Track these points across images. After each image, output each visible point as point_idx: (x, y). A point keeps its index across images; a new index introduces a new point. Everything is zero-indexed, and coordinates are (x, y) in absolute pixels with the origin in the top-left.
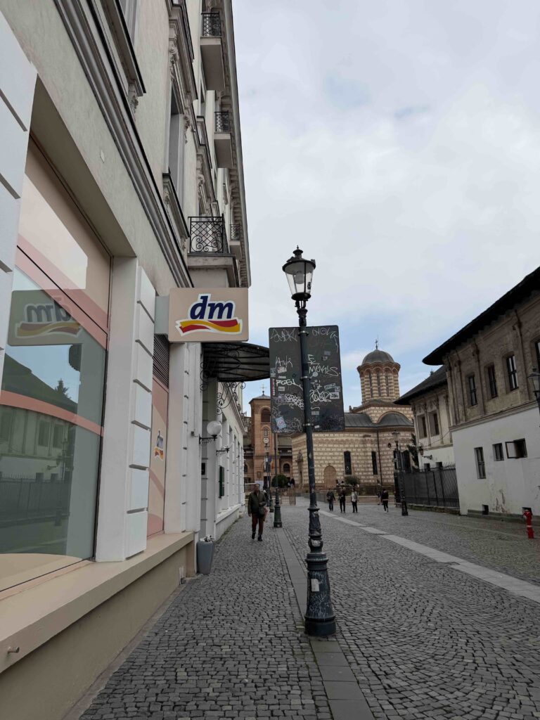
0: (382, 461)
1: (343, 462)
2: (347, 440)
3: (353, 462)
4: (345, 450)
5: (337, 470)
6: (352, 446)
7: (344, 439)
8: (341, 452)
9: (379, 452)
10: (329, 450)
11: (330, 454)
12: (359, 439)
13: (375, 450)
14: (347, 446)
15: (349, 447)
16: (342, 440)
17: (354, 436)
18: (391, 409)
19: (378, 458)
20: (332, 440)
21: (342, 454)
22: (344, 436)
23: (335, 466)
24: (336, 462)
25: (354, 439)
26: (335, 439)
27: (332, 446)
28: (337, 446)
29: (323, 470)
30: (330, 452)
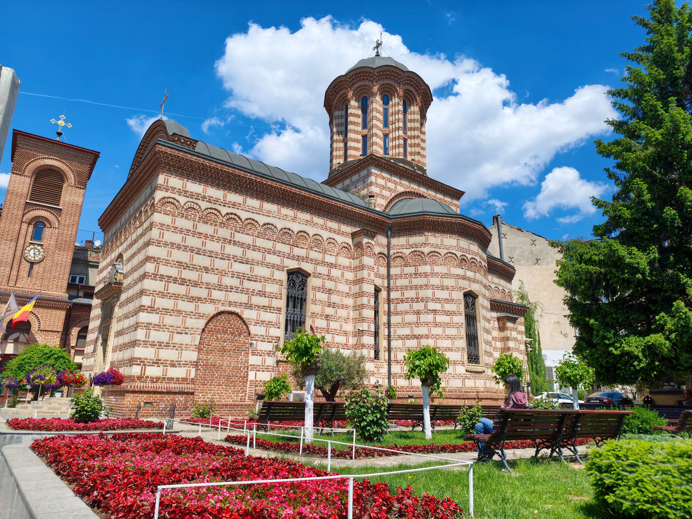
1: (282, 303)
2: (303, 234)
4: (293, 265)
5: (254, 330)
6: (314, 255)
7: (296, 227)
8: (279, 268)
9: (389, 289)
10: (237, 251)
11: (238, 267)
12: (340, 239)
14: (297, 251)
16: (287, 231)
18: (414, 187)
20: (252, 222)
21: (283, 276)
22: (294, 219)
24: (257, 300)
25: (326, 235)
26: (262, 220)
27: (247, 239)
28: (268, 244)
29: (201, 323)
30: (236, 259)
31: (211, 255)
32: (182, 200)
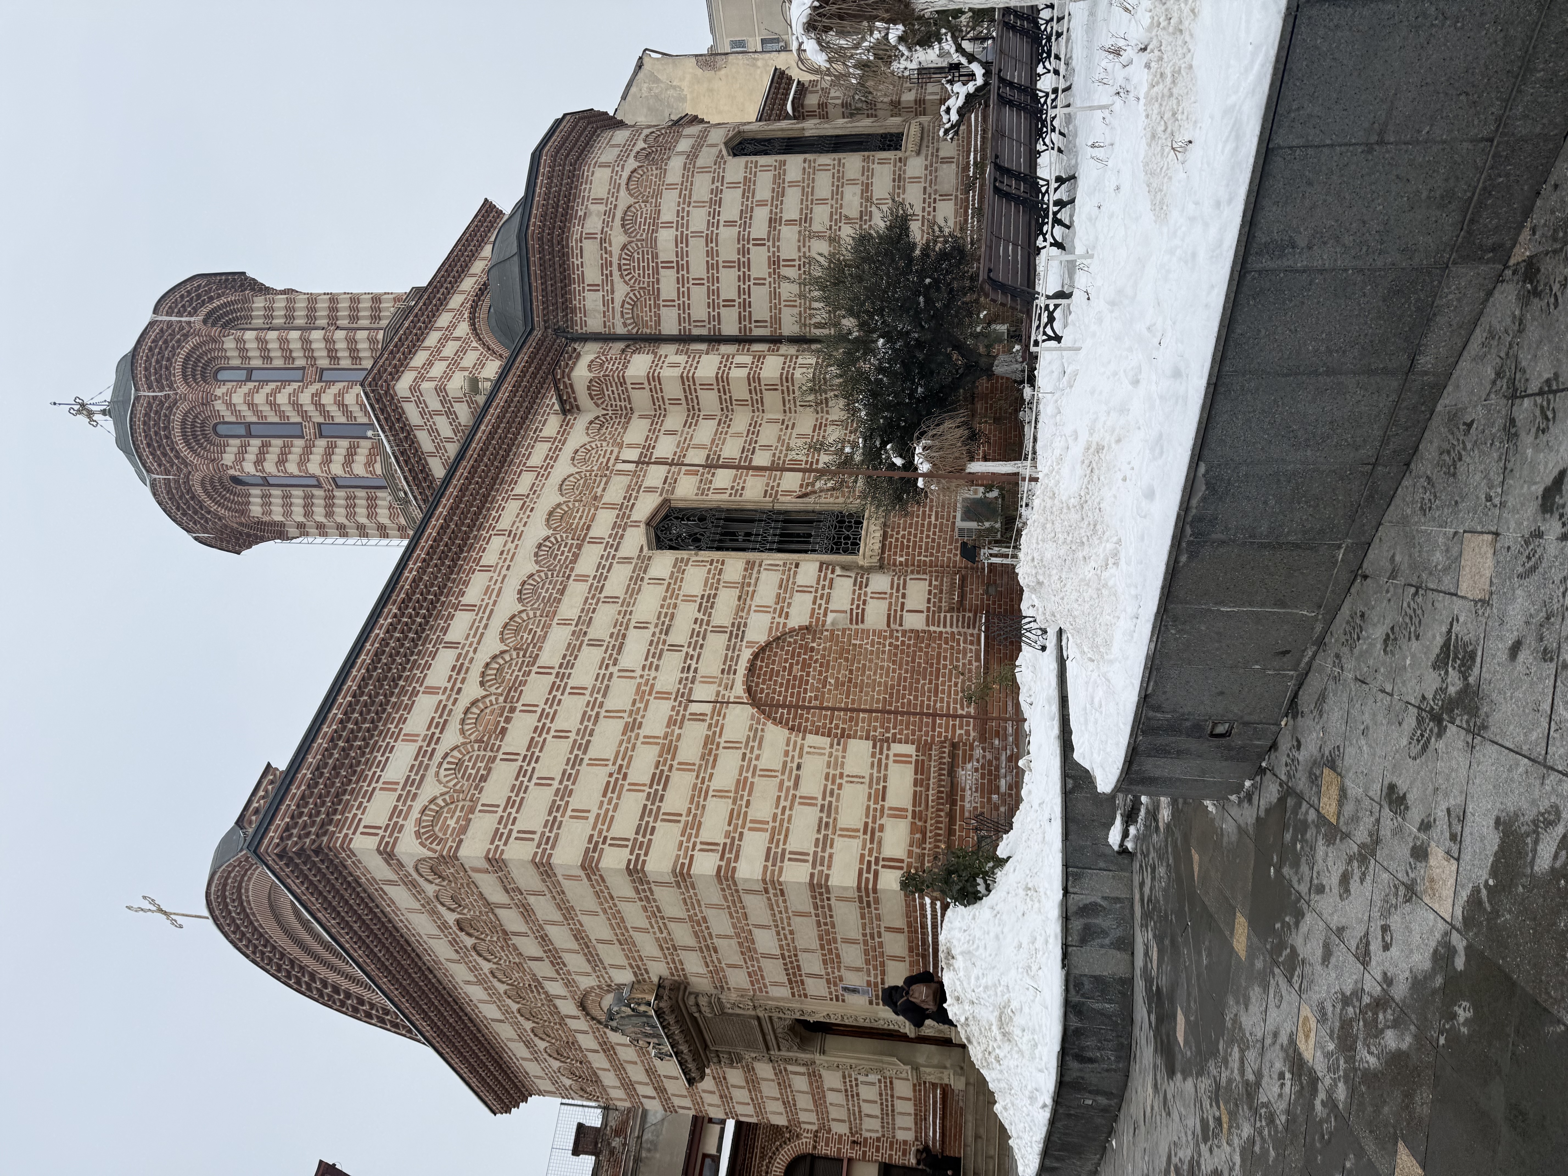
2: (556, 517)
3: (752, 498)
4: (636, 539)
5: (798, 618)
7: (536, 532)
10: (589, 660)
11: (633, 656)
14: (601, 528)
15: (624, 509)
17: (541, 472)
18: (457, 301)
21: (665, 559)
22: (513, 535)
23: (758, 631)
24: (722, 614)
26: (507, 607)
27: (559, 637)
28: (577, 591)
29: (775, 734)
30: (610, 661)
31: (592, 717)
32: (430, 789)
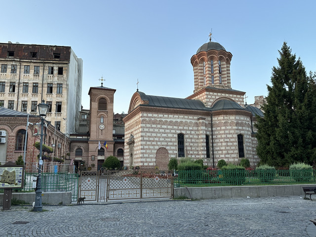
0: (214, 145)
1: (177, 144)
3: (186, 144)
4: (179, 132)
5: (169, 152)
6: (185, 128)
7: (179, 120)
8: (175, 133)
9: (212, 135)
11: (164, 135)
12: (193, 121)
13: (208, 133)
14: (180, 128)
16: (176, 122)
17: (188, 119)
18: (223, 95)
19: (211, 141)
20: (166, 121)
21: (176, 136)
22: (178, 118)
23: (167, 148)
24: (169, 144)
25: (188, 121)
26: (169, 120)
27: (165, 127)
28: (171, 127)
29: (156, 151)
30: (163, 133)
31: (156, 133)
32: (147, 119)
